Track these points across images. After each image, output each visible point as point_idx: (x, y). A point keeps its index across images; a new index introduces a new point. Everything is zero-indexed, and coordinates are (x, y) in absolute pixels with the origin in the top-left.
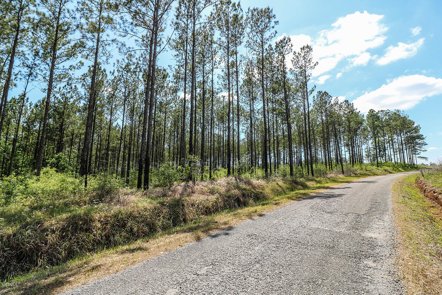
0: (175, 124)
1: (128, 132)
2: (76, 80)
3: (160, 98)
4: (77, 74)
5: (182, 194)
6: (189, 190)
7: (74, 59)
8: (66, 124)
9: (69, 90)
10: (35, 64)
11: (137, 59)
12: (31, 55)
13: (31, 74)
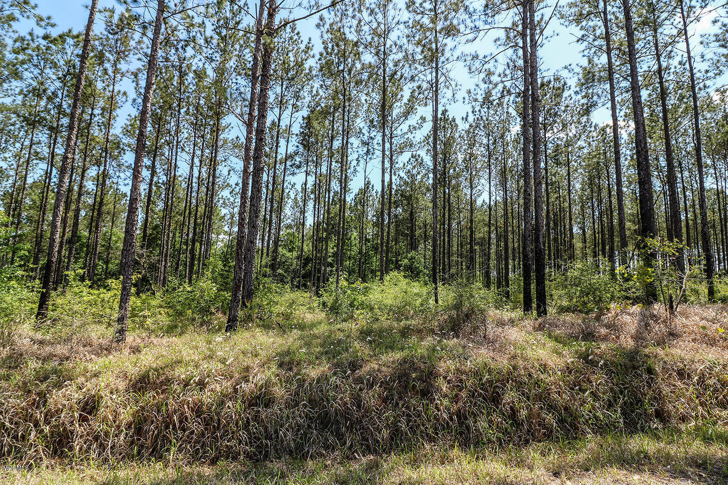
0: (592, 182)
1: (501, 212)
3: (554, 136)
4: (419, 136)
5: (637, 337)
6: (658, 329)
7: (413, 116)
8: (416, 211)
9: (414, 164)
10: (371, 138)
11: (500, 75)
12: (366, 128)
13: (368, 151)
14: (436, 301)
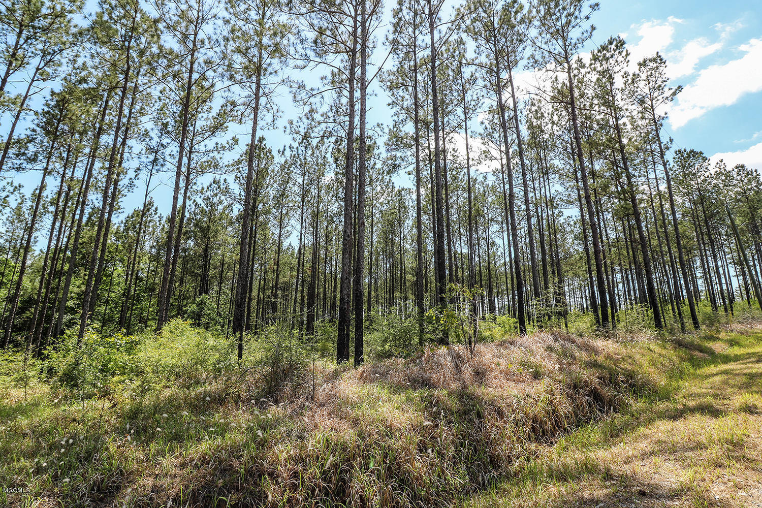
2: (226, 169)
7: (223, 134)
8: (212, 247)
9: (216, 192)
10: (162, 145)
11: (323, 115)
12: (156, 131)
13: (156, 160)
14: (240, 356)
